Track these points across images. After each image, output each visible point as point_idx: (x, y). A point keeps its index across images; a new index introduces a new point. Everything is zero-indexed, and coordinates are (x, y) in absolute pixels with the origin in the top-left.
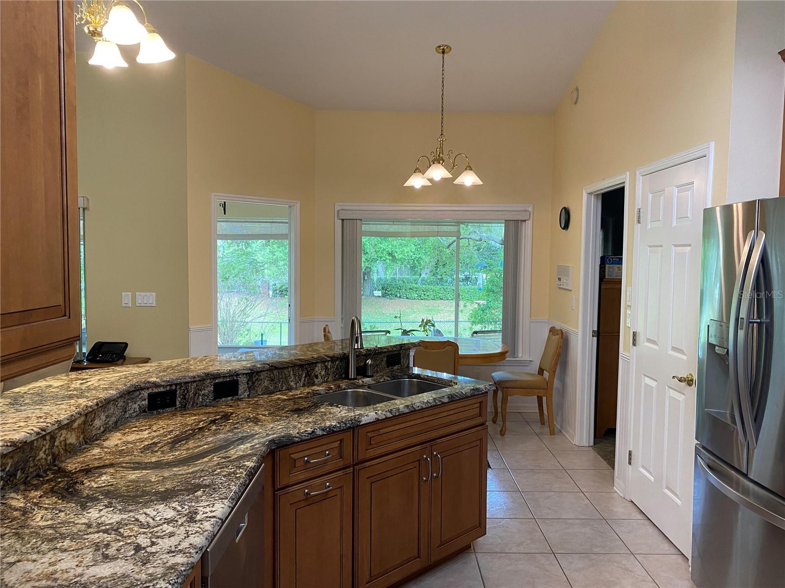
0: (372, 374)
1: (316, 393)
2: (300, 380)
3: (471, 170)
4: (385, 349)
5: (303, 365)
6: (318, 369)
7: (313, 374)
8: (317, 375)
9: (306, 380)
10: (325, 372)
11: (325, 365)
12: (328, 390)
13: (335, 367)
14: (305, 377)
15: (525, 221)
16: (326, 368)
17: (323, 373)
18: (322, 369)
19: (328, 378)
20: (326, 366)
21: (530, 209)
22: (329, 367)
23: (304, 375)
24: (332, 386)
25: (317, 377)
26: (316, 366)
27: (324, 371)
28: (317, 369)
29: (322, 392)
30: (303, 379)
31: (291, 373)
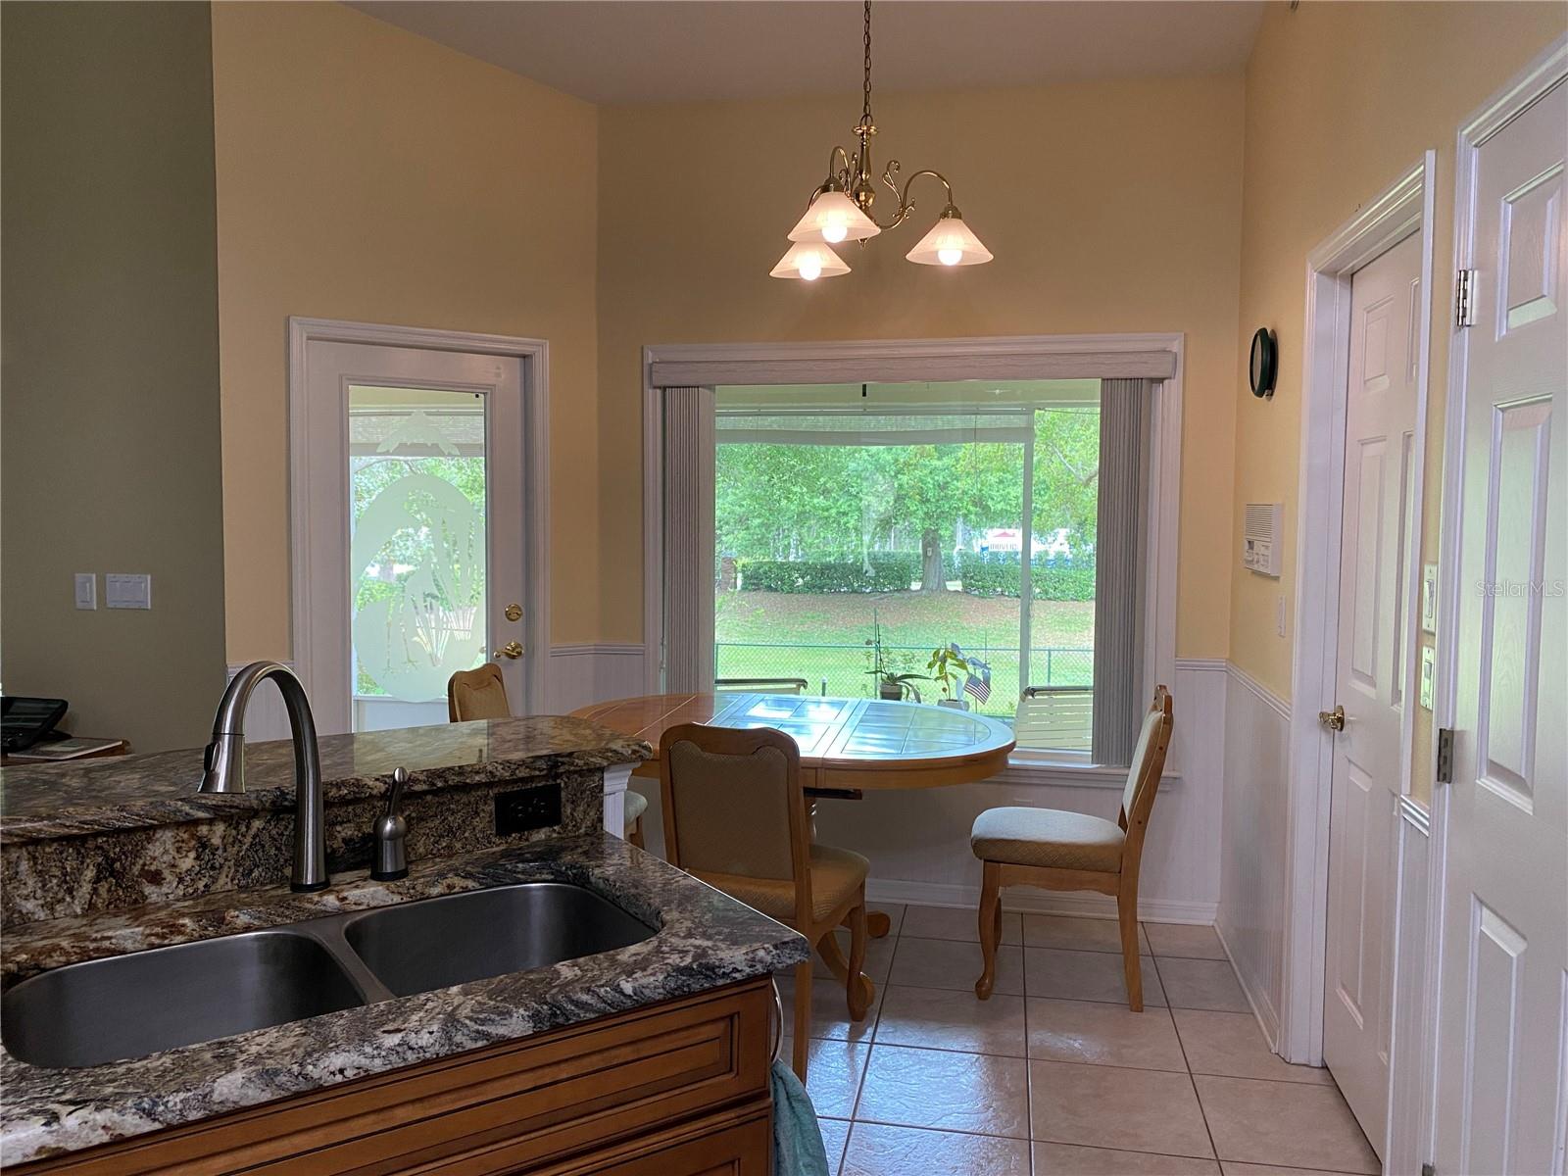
0: (402, 867)
1: (97, 950)
2: (70, 891)
3: (960, 218)
4: (477, 773)
5: (83, 839)
6: (161, 849)
7: (136, 869)
8: (158, 873)
9: (103, 891)
10: (197, 858)
11: (193, 836)
12: (163, 936)
13: (248, 840)
14: (97, 880)
15: (1161, 380)
16: (203, 844)
17: (187, 862)
18: (179, 850)
19: (215, 880)
20: (199, 839)
21: (1176, 347)
22: (216, 841)
23: (90, 873)
24: (186, 921)
25: (156, 878)
26: (149, 840)
27: (192, 855)
28: (155, 849)
29: (129, 945)
30: (86, 888)
31: (24, 866)
